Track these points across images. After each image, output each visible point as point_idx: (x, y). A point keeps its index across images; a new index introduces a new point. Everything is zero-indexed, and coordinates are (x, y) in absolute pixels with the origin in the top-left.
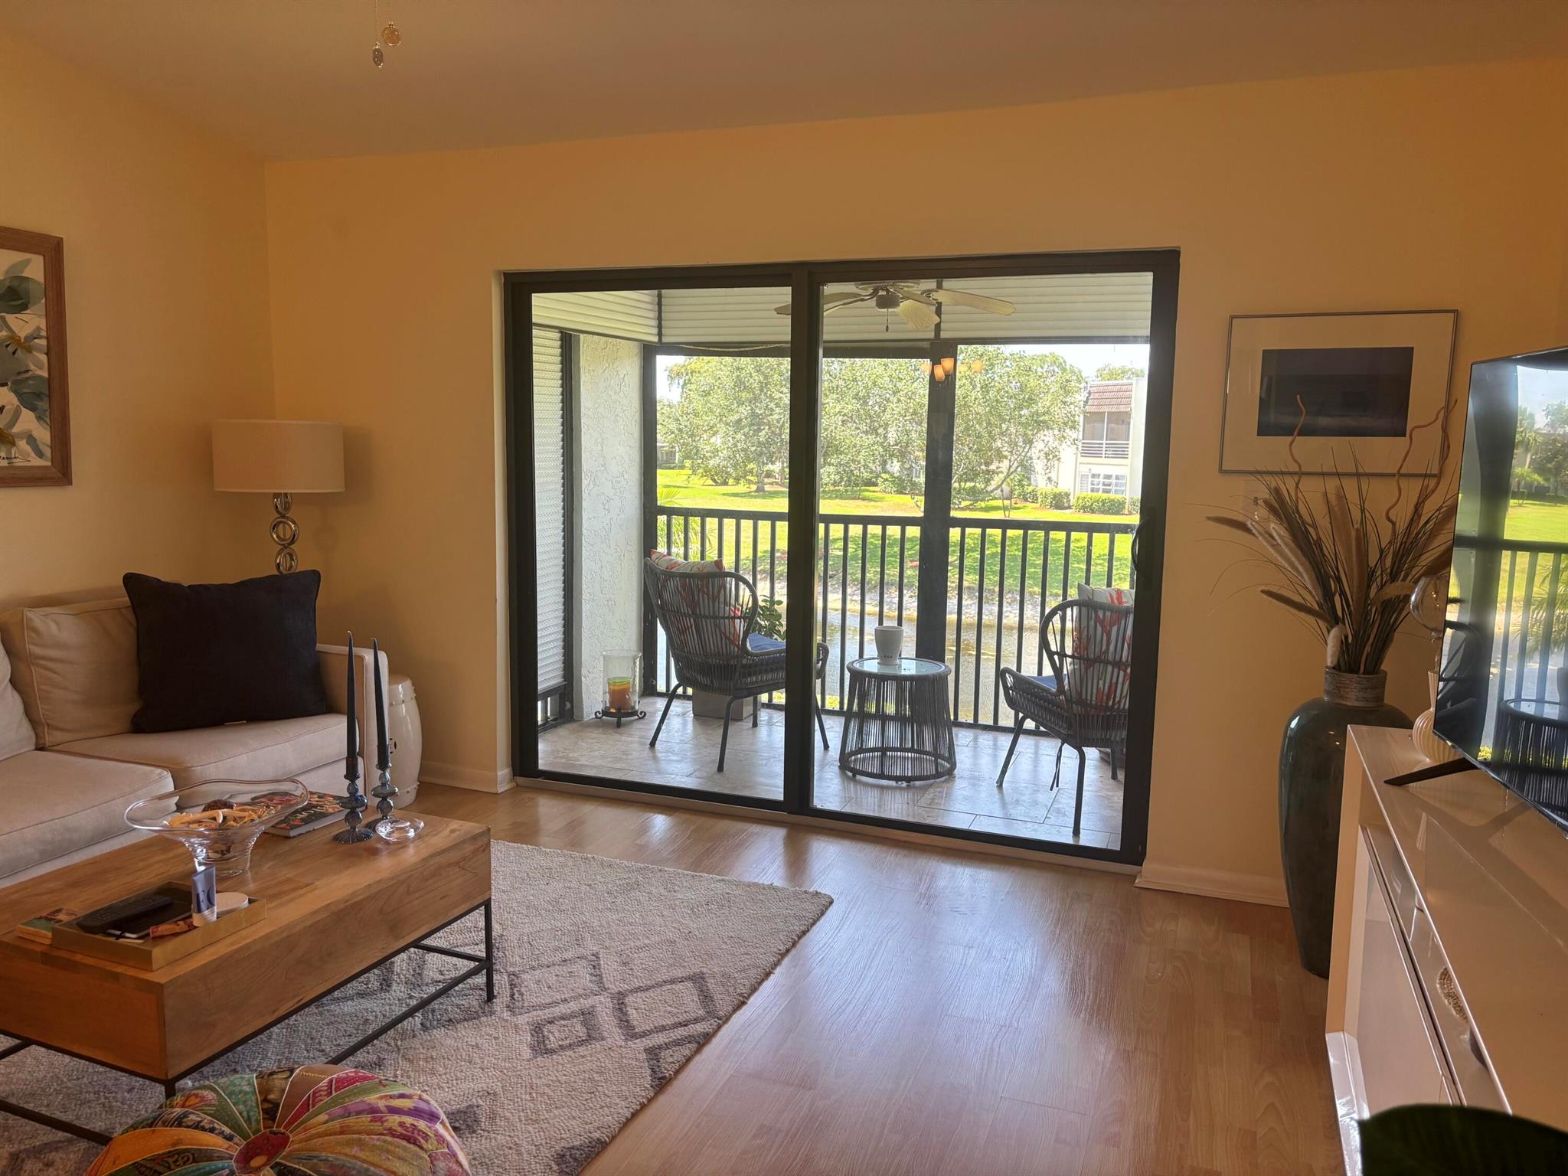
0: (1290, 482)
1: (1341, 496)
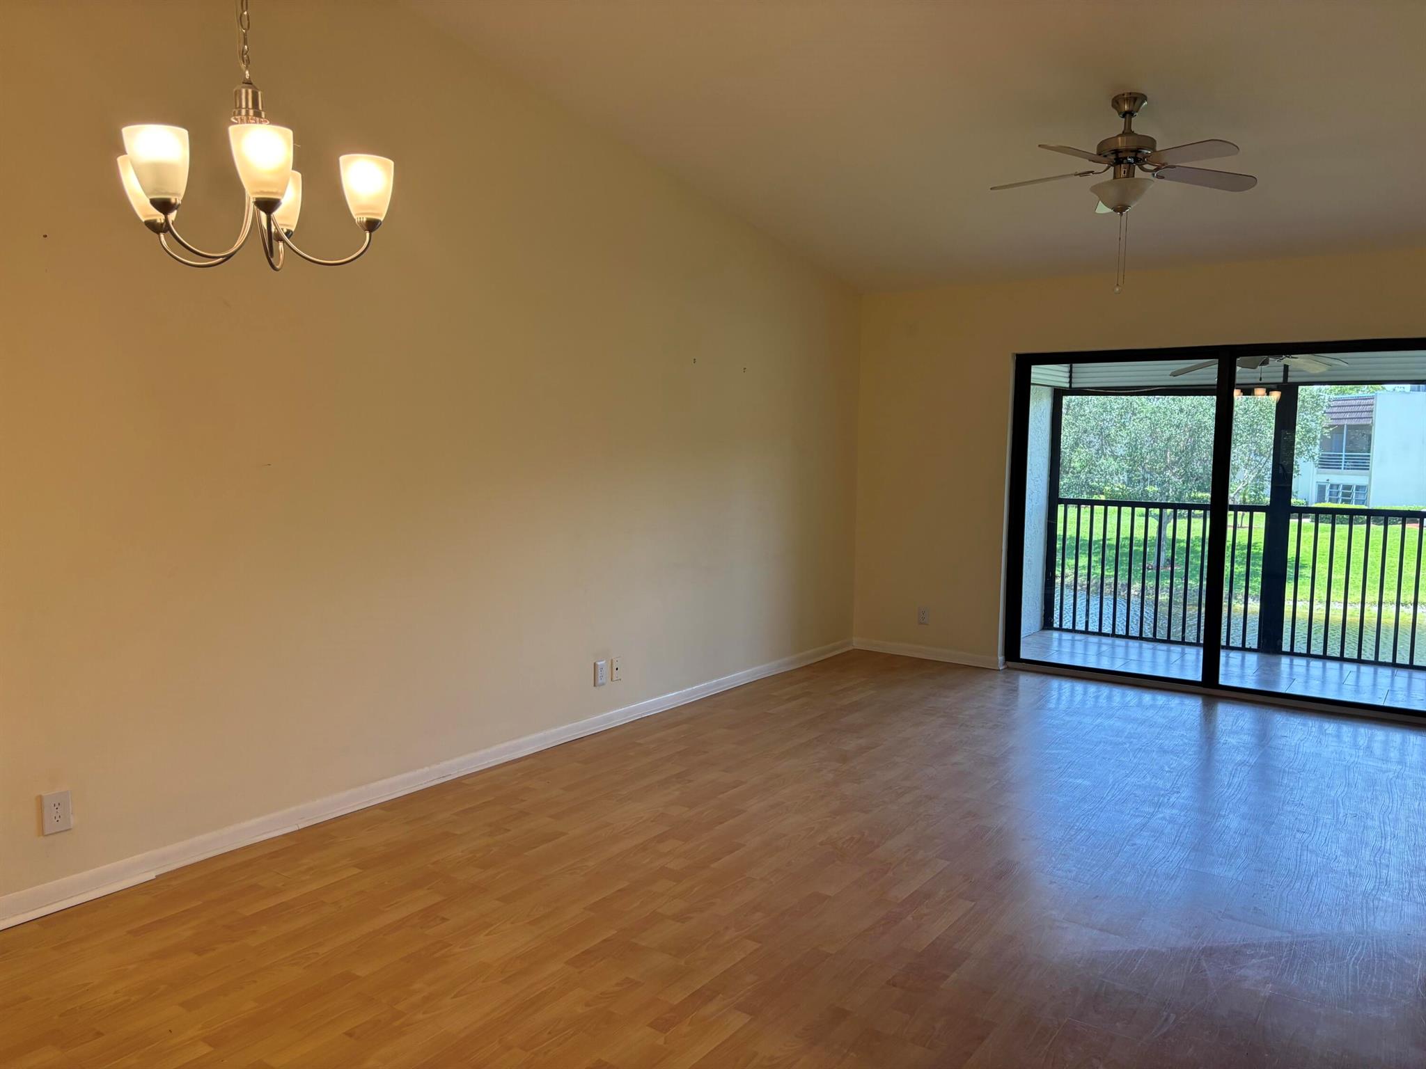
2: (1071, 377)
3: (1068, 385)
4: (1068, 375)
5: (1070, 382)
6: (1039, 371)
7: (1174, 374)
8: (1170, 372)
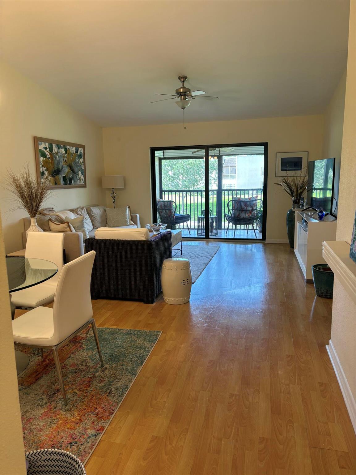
0: (287, 178)
1: (294, 179)
2: (164, 154)
3: (163, 157)
4: (163, 153)
5: (164, 156)
6: (157, 153)
7: (193, 153)
8: (191, 152)
